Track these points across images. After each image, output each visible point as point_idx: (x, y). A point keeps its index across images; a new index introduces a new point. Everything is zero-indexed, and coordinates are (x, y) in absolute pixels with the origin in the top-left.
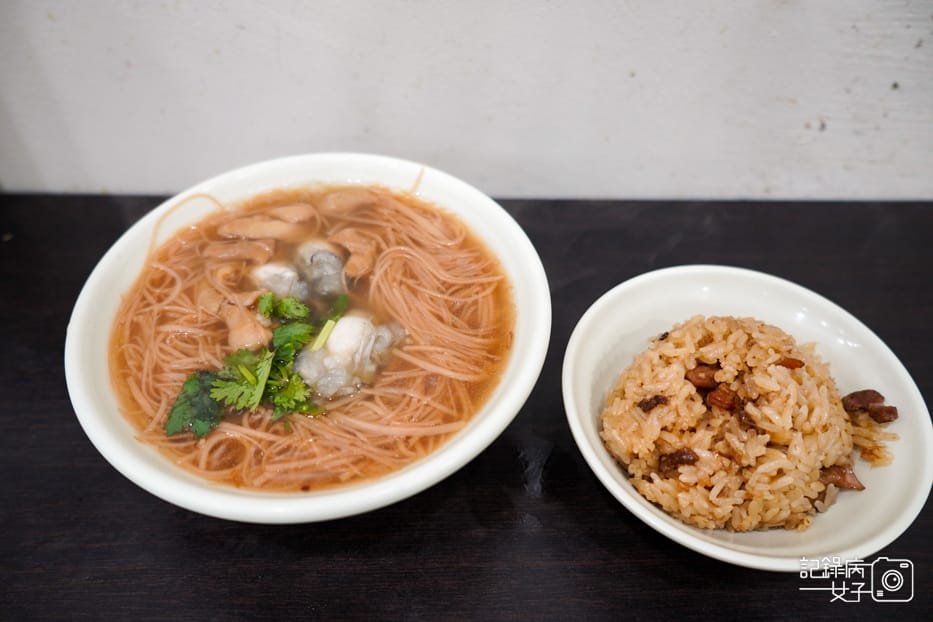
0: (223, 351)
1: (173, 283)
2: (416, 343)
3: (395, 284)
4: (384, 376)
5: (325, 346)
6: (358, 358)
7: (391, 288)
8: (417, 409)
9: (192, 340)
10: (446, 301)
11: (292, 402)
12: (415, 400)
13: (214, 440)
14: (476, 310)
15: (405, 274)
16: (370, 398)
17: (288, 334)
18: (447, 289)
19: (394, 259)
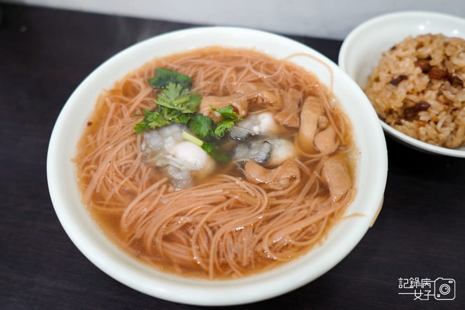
0: (204, 93)
1: (267, 73)
2: (166, 192)
3: (227, 192)
4: (148, 169)
5: (185, 140)
6: (169, 157)
7: (224, 190)
8: (112, 180)
9: (217, 79)
10: (197, 223)
11: (152, 120)
12: (119, 180)
13: (142, 85)
14: (182, 243)
15: (238, 202)
16: (135, 157)
17: (203, 123)
18: (211, 228)
19: (256, 197)
